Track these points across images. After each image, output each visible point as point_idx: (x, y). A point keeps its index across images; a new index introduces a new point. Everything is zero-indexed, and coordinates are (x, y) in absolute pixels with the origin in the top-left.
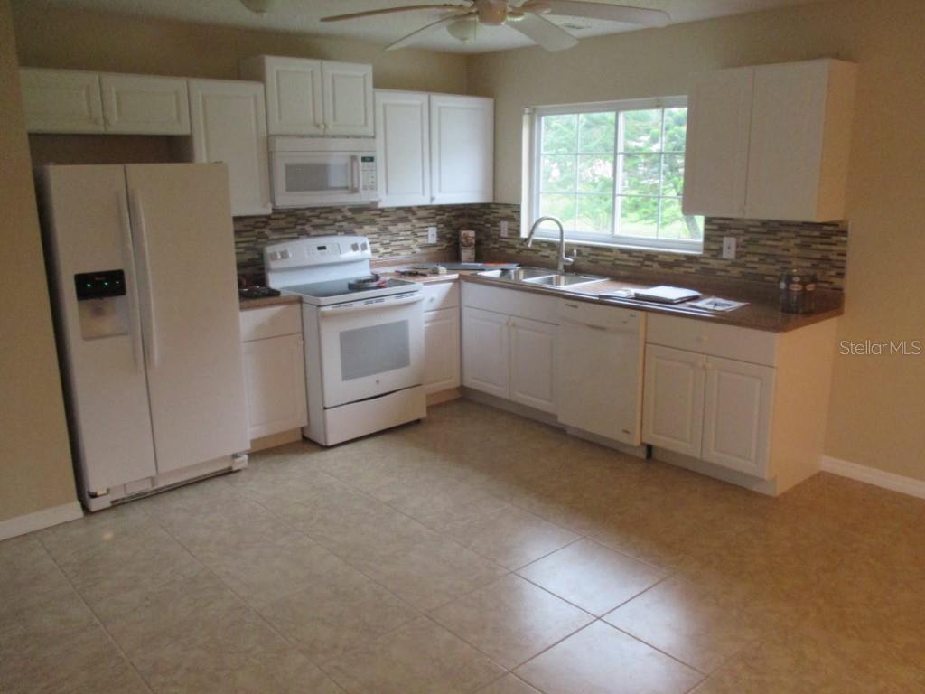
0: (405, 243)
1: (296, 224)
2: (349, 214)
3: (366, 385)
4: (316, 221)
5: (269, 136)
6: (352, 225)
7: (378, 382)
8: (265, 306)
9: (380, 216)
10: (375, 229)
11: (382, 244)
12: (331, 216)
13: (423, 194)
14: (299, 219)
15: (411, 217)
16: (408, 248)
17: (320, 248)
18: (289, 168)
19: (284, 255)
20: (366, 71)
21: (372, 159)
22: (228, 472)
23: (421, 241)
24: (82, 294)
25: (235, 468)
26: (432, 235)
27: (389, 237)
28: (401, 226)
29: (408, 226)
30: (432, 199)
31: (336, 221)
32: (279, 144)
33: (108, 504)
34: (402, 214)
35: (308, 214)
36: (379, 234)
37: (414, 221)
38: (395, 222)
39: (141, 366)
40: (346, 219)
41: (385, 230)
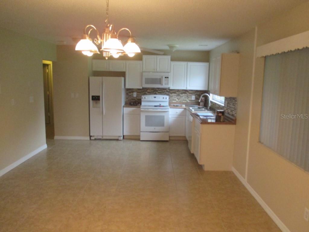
0: (185, 99)
1: (154, 92)
2: (168, 91)
3: (152, 129)
4: (159, 91)
5: (143, 72)
6: (169, 93)
7: (155, 129)
8: (133, 107)
9: (177, 91)
10: (175, 94)
11: (177, 99)
12: (163, 91)
13: (184, 87)
14: (155, 90)
15: (187, 92)
16: (186, 100)
17: (154, 97)
18: (146, 79)
19: (145, 98)
20: (169, 57)
21: (168, 78)
22: (118, 140)
23: (189, 99)
24: (93, 99)
25: (119, 139)
26: (193, 98)
27: (180, 97)
28: (183, 94)
29: (186, 95)
30: (186, 88)
31: (165, 92)
32: (144, 74)
33: (94, 139)
34: (184, 91)
35: (157, 89)
36: (177, 96)
37: (188, 94)
38: (182, 93)
39: (102, 114)
40: (167, 91)
41: (179, 95)
